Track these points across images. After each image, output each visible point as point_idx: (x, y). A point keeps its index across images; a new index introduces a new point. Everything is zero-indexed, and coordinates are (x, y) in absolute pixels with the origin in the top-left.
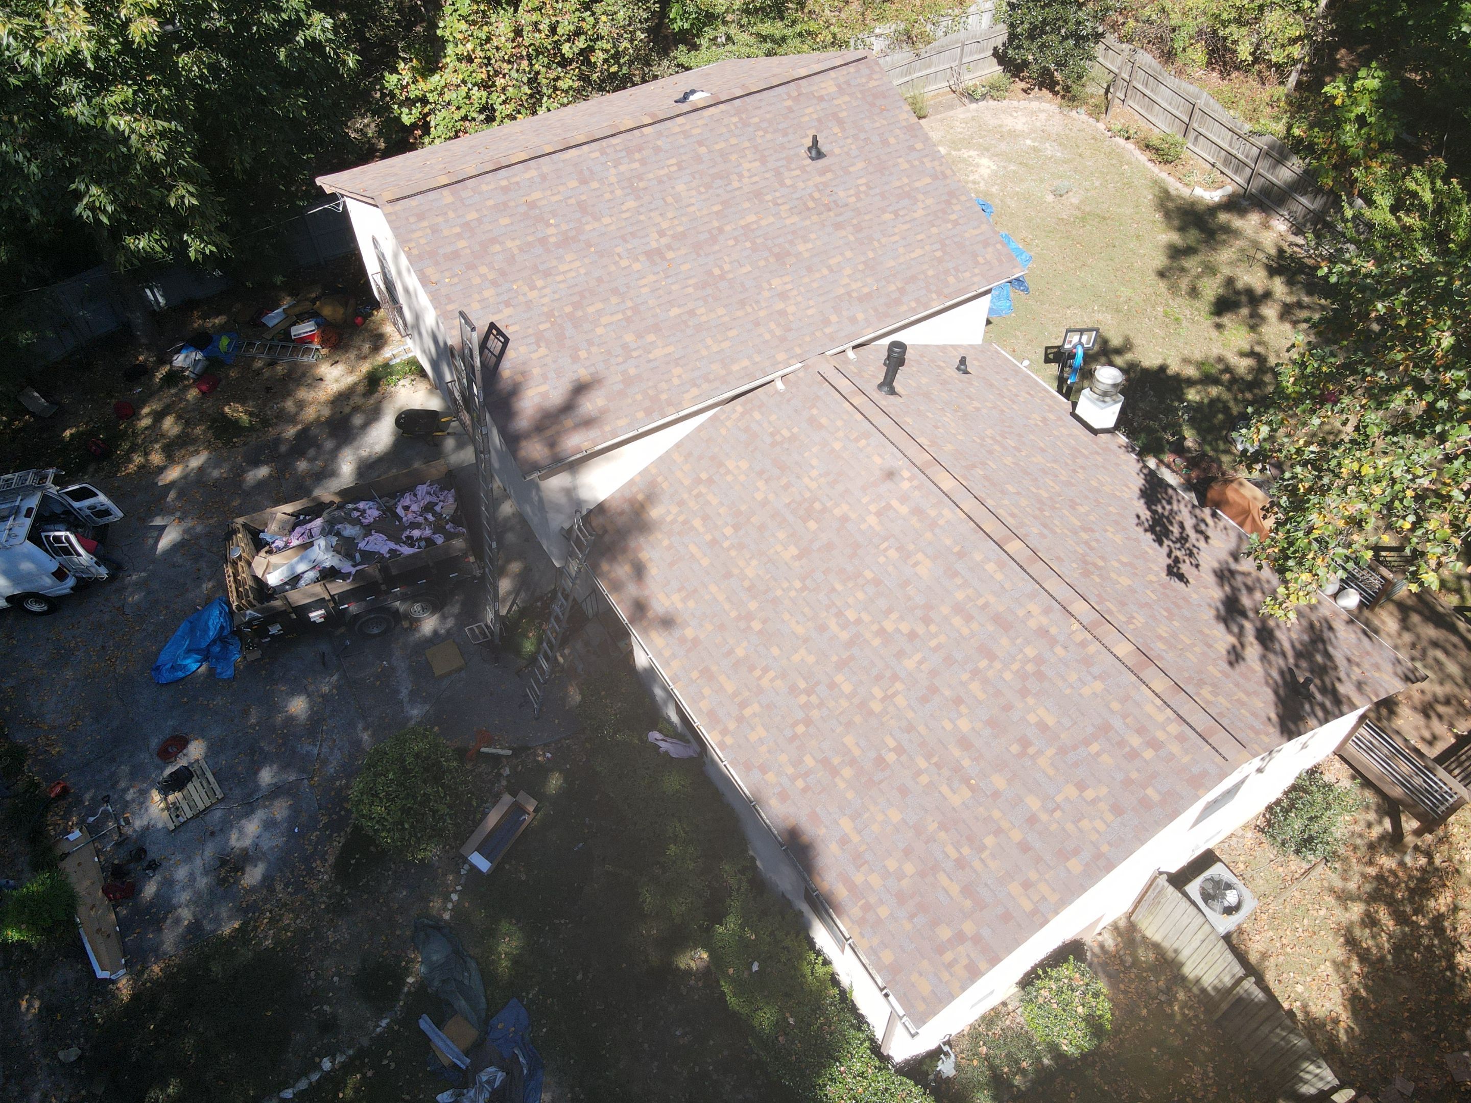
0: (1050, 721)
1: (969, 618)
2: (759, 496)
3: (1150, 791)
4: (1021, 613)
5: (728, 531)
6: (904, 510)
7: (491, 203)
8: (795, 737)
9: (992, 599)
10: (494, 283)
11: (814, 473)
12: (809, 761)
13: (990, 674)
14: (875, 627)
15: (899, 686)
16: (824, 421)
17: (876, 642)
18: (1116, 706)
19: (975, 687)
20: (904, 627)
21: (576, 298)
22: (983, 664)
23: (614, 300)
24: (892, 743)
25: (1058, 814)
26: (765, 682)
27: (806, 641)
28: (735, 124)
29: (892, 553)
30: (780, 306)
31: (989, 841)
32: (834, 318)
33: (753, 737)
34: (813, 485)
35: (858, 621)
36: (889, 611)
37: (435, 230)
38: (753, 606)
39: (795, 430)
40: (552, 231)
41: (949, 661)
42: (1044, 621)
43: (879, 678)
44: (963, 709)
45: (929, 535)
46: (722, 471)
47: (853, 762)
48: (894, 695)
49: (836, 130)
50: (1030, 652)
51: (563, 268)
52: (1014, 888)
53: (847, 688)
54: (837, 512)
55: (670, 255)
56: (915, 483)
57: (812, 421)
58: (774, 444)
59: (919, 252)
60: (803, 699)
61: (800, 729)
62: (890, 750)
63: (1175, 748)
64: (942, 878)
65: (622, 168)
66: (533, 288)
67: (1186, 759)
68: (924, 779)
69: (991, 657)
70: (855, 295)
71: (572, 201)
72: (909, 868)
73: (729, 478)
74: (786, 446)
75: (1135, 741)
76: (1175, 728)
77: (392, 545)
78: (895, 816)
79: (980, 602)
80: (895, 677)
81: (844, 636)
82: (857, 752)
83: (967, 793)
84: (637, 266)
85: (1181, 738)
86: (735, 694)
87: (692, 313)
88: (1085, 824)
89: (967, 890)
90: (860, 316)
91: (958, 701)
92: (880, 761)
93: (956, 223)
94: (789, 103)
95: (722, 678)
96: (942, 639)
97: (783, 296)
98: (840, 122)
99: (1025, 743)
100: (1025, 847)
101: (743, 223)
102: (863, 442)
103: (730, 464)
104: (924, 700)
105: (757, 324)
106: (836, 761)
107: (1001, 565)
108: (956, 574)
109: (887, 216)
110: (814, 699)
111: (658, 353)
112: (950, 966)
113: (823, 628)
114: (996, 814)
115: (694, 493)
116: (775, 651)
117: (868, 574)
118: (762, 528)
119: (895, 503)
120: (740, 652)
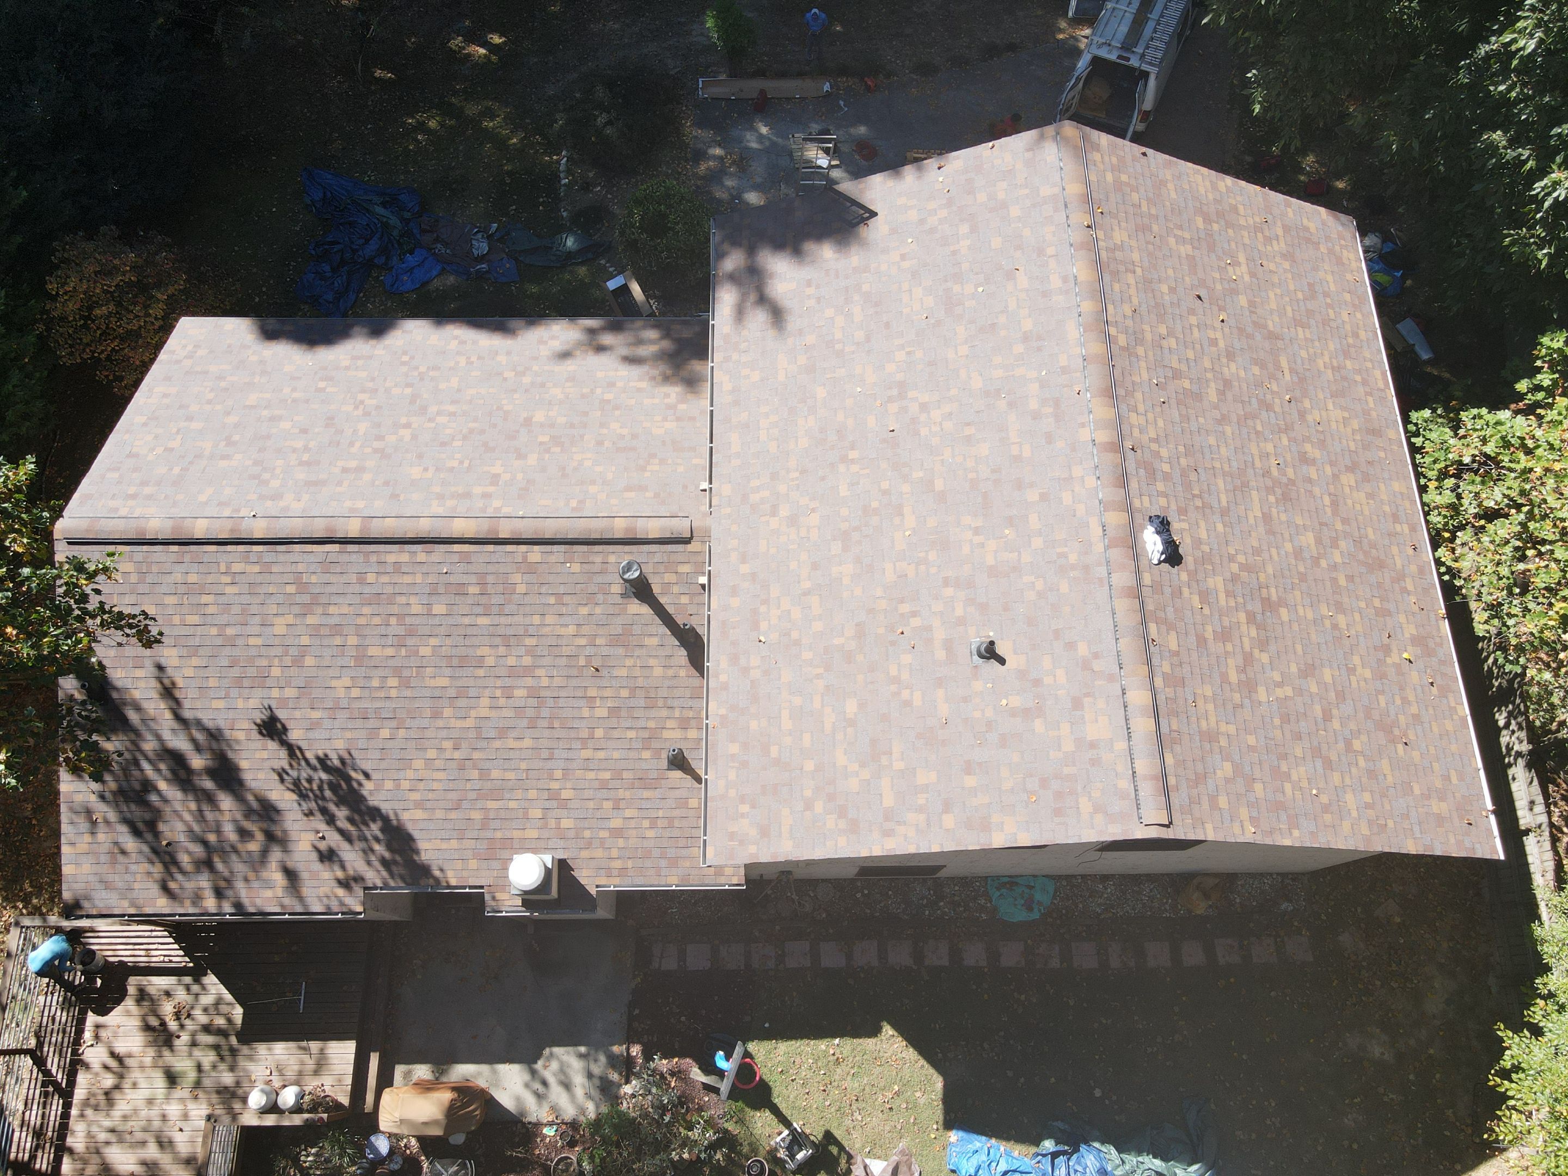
4: (305, 495)
6: (477, 490)
9: (339, 489)
11: (588, 462)
12: (380, 352)
13: (294, 455)
14: (415, 425)
15: (358, 412)
16: (631, 494)
17: (404, 420)
18: (179, 496)
30: (784, 512)
32: (745, 569)
33: (435, 337)
39: (647, 474)
40: (969, 287)
42: (282, 504)
45: (436, 489)
47: (348, 368)
49: (1016, 701)
50: (275, 482)
52: (173, 390)
54: (533, 456)
57: (642, 488)
59: (787, 724)
62: (327, 386)
63: (115, 503)
64: (227, 367)
67: (101, 501)
68: (287, 390)
69: (303, 463)
70: (763, 609)
72: (254, 358)
73: (658, 418)
75: (148, 489)
76: (123, 510)
80: (367, 414)
88: (150, 437)
89: (205, 372)
90: (735, 602)
91: (304, 431)
92: (328, 379)
93: (808, 806)
94: (1083, 650)
95: (497, 343)
96: (354, 450)
97: (793, 521)
98: (1026, 713)
100: (184, 406)
102: (574, 504)
103: (671, 425)
104: (331, 417)
105: (774, 476)
106: (361, 362)
107: (353, 509)
108: (386, 484)
109: (851, 707)
110: (415, 374)
111: (783, 363)
112: (185, 345)
113: (455, 401)
116: (476, 373)
117: (457, 443)
118: (585, 414)
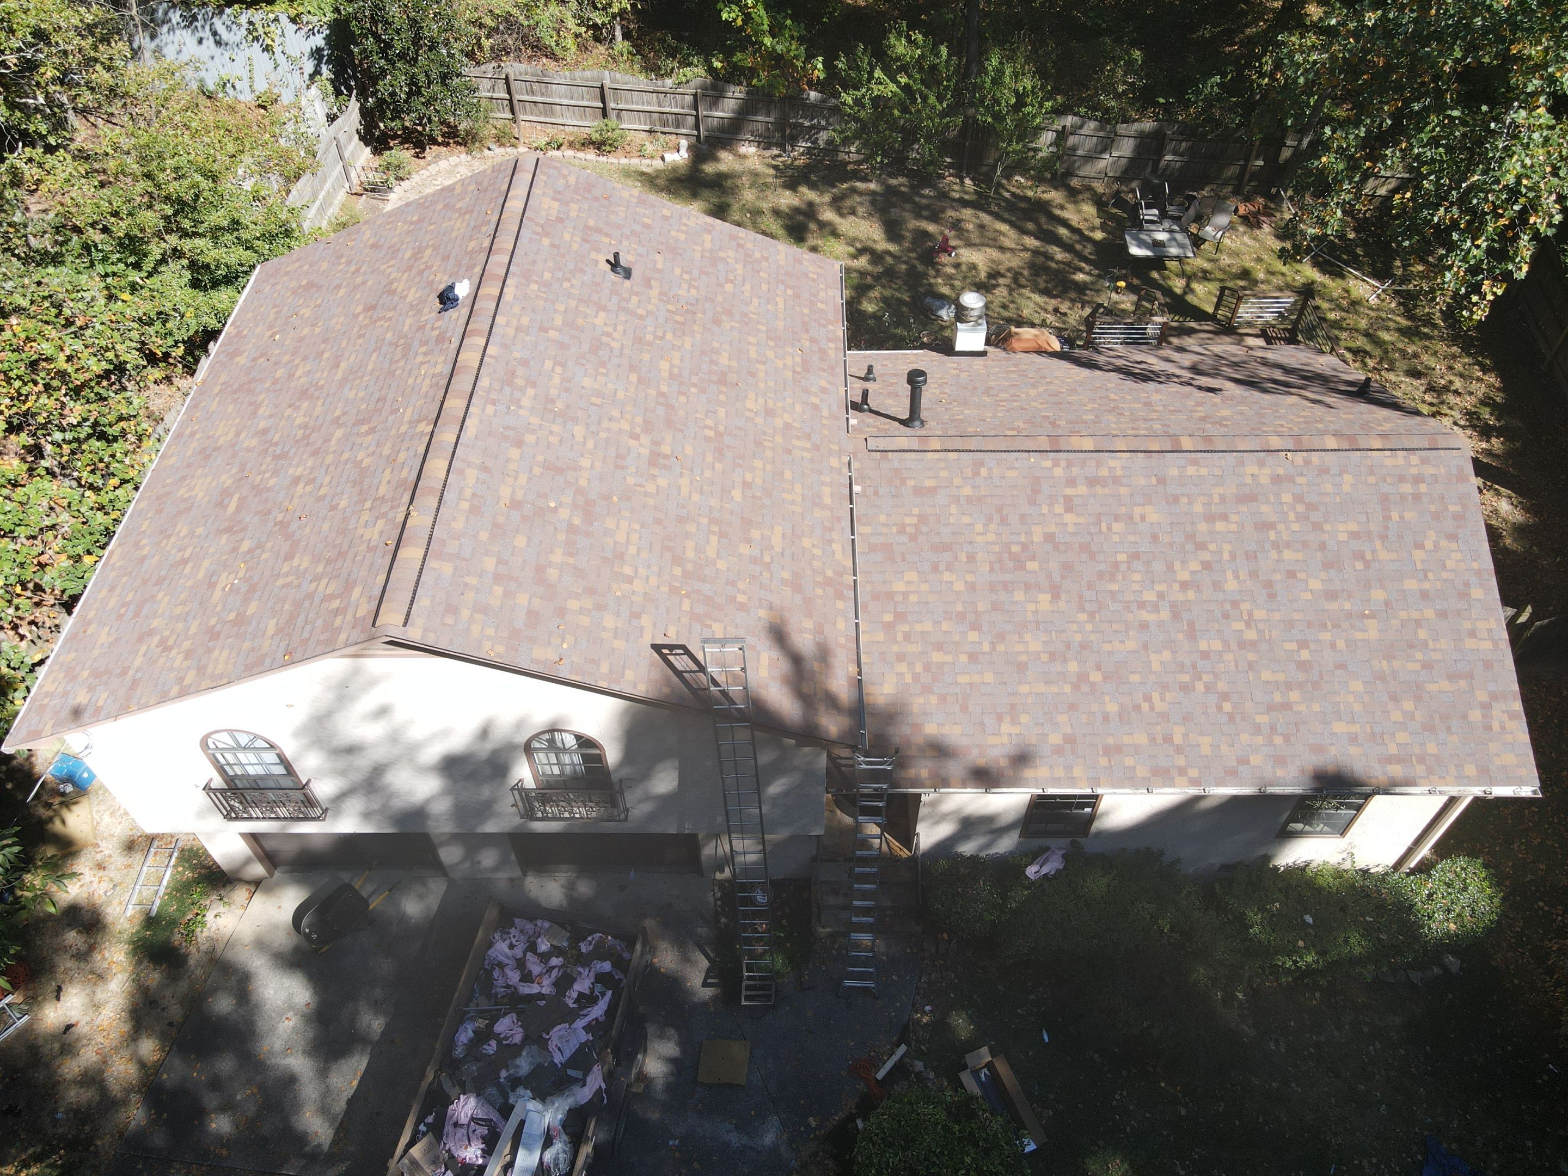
0: (1353, 527)
1: (1225, 517)
2: (959, 586)
3: (1452, 508)
4: (1249, 480)
5: (973, 636)
6: (1082, 489)
7: (484, 536)
8: (1231, 717)
9: (1220, 490)
10: (600, 608)
11: (979, 528)
12: (1263, 719)
13: (1285, 537)
14: (1176, 587)
15: (1245, 607)
16: (929, 483)
17: (1191, 595)
18: (1372, 480)
19: (1288, 554)
20: (1194, 566)
21: (668, 556)
22: (1272, 535)
23: (691, 529)
24: (1294, 646)
25: (1430, 575)
26: (1159, 707)
27: (1146, 647)
28: (540, 291)
29: (1117, 527)
30: (779, 422)
31: (1422, 634)
32: (815, 400)
33: (1206, 750)
34: (991, 537)
35: (1161, 595)
36: (1170, 567)
37: (483, 609)
38: (1073, 667)
39: (916, 511)
40: (564, 513)
41: (1251, 557)
42: (1267, 471)
43: (1226, 616)
44: (1302, 576)
45: (1123, 491)
46: (899, 598)
47: (1289, 686)
48: (1250, 615)
49: (605, 240)
50: (1287, 498)
51: (621, 537)
52: (1470, 643)
53: (1217, 645)
54: (1037, 538)
55: (666, 450)
56: (1063, 463)
57: (919, 491)
58: (913, 538)
59: (780, 301)
60: (1200, 686)
61: (1227, 706)
62: (1298, 651)
63: (1429, 470)
64: (1431, 687)
65: (525, 402)
66: (629, 580)
67: (1443, 470)
68: (1341, 644)
69: (1271, 526)
70: (798, 369)
71: (537, 470)
72: (1408, 705)
73: (913, 598)
74: (924, 529)
75: (1407, 488)
76: (1415, 459)
77: (580, 1023)
78: (1357, 686)
79: (1216, 499)
80: (1235, 604)
81: (1165, 615)
82: (1281, 677)
83: (1372, 623)
84: (662, 482)
85: (1424, 461)
86: (1153, 740)
87: (746, 485)
88: (1450, 564)
89: (1452, 677)
91: (1291, 574)
92: (1303, 666)
94: (546, 241)
95: (1127, 740)
96: (1227, 548)
97: (769, 412)
98: (599, 231)
99: (1360, 556)
100: (1442, 615)
101: (665, 374)
102: (983, 471)
103: (899, 586)
104: (1272, 596)
105: (788, 451)
106: (1278, 698)
107: (1195, 463)
108: (1176, 499)
109: (728, 288)
110: (1206, 678)
112: (1503, 728)
113: (1144, 626)
114: (1403, 615)
115: (900, 637)
116: (1135, 678)
117: (1122, 557)
118: (995, 607)
119: (1069, 491)
120: (1112, 708)
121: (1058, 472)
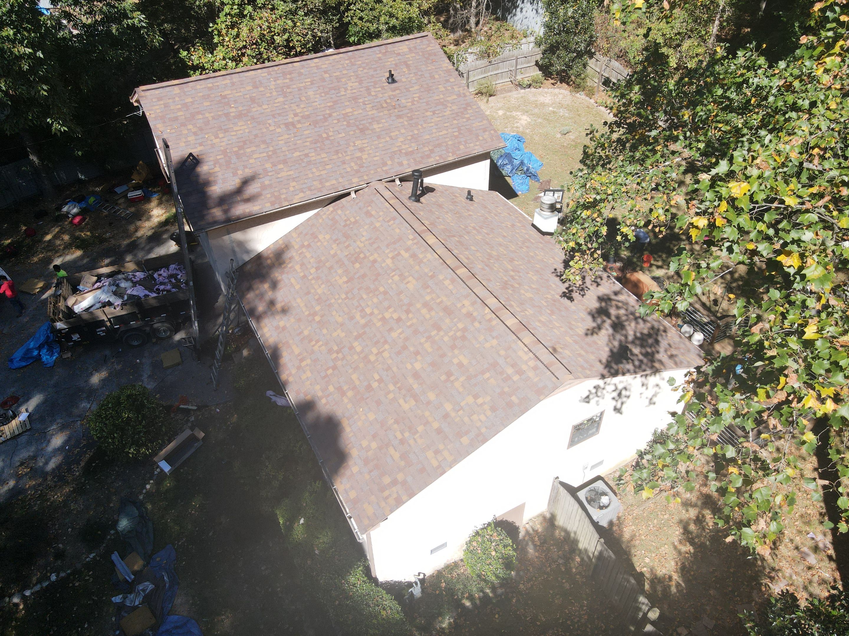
0: (465, 362)
1: (430, 309)
2: (332, 252)
3: (514, 398)
4: (459, 305)
5: (313, 271)
6: (407, 255)
7: (201, 94)
8: (326, 376)
9: (445, 299)
10: (195, 134)
11: (363, 239)
12: (331, 388)
13: (437, 338)
14: (380, 316)
15: (387, 347)
16: (373, 213)
17: (379, 324)
18: (502, 353)
19: (427, 345)
20: (395, 316)
21: (241, 144)
22: (434, 333)
23: (263, 146)
24: (377, 377)
25: (461, 412)
26: (316, 348)
27: (342, 325)
28: (347, 64)
29: (396, 278)
30: (359, 154)
31: (420, 428)
32: (389, 162)
33: (304, 377)
34: (361, 245)
35: (372, 314)
36: (389, 307)
37: (166, 106)
38: (318, 308)
39: (357, 218)
40: (232, 110)
41: (416, 332)
42: (471, 309)
43: (377, 343)
44: (419, 357)
45: (417, 267)
46: (316, 240)
47: (354, 388)
48: (383, 351)
49: (405, 70)
50: (460, 326)
51: (235, 129)
52: (430, 454)
53: (358, 349)
54: (371, 258)
55: (299, 126)
56: (415, 241)
57: (367, 213)
58: (345, 226)
59: (445, 132)
60: (334, 355)
61: (330, 371)
62: (375, 381)
63: (531, 374)
64: (391, 451)
65: (278, 82)
66: (217, 137)
67: (536, 380)
68: (391, 396)
69: (439, 329)
70: (403, 151)
71: (248, 96)
72: (374, 445)
73: (319, 244)
74: (351, 226)
75: (510, 371)
76: (532, 363)
77: (147, 292)
78: (371, 417)
79: (438, 301)
80: (386, 342)
81: (363, 321)
82: (357, 383)
83: (413, 403)
84: (279, 130)
85: (535, 368)
86: (299, 355)
87: (307, 155)
88: (475, 417)
89: (404, 456)
90: (405, 162)
91: (417, 353)
92: (369, 388)
93: (468, 119)
94: (380, 55)
95: (294, 347)
96: (415, 321)
97: (361, 150)
98: (408, 66)
99: (449, 374)
100: (439, 431)
101: (344, 112)
102: (392, 222)
103: (321, 237)
104: (399, 353)
105: (344, 163)
106: (345, 388)
107: (453, 281)
108: (428, 287)
109: (429, 114)
110: (340, 356)
111: (283, 174)
112: (387, 498)
113: (352, 318)
114: (427, 414)
115: (299, 252)
116: (325, 331)
117: (382, 289)
118: (331, 268)
119: (403, 252)
120: (306, 333)
121: (410, 243)
